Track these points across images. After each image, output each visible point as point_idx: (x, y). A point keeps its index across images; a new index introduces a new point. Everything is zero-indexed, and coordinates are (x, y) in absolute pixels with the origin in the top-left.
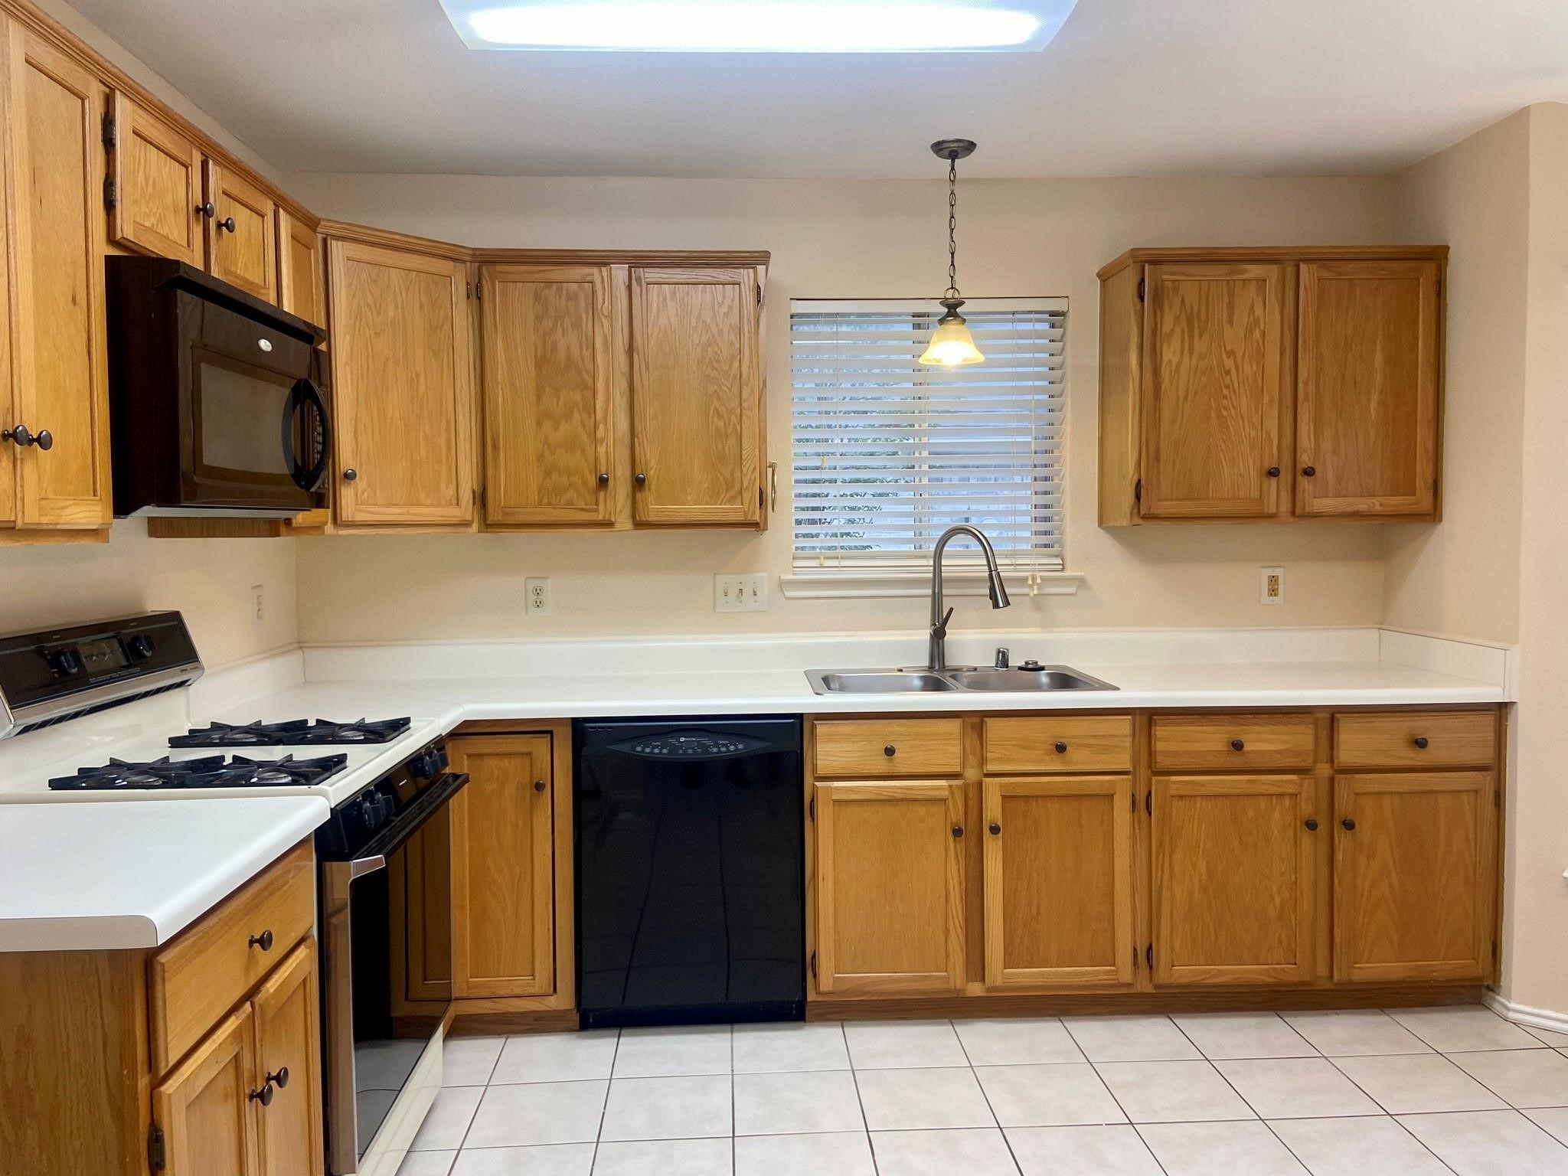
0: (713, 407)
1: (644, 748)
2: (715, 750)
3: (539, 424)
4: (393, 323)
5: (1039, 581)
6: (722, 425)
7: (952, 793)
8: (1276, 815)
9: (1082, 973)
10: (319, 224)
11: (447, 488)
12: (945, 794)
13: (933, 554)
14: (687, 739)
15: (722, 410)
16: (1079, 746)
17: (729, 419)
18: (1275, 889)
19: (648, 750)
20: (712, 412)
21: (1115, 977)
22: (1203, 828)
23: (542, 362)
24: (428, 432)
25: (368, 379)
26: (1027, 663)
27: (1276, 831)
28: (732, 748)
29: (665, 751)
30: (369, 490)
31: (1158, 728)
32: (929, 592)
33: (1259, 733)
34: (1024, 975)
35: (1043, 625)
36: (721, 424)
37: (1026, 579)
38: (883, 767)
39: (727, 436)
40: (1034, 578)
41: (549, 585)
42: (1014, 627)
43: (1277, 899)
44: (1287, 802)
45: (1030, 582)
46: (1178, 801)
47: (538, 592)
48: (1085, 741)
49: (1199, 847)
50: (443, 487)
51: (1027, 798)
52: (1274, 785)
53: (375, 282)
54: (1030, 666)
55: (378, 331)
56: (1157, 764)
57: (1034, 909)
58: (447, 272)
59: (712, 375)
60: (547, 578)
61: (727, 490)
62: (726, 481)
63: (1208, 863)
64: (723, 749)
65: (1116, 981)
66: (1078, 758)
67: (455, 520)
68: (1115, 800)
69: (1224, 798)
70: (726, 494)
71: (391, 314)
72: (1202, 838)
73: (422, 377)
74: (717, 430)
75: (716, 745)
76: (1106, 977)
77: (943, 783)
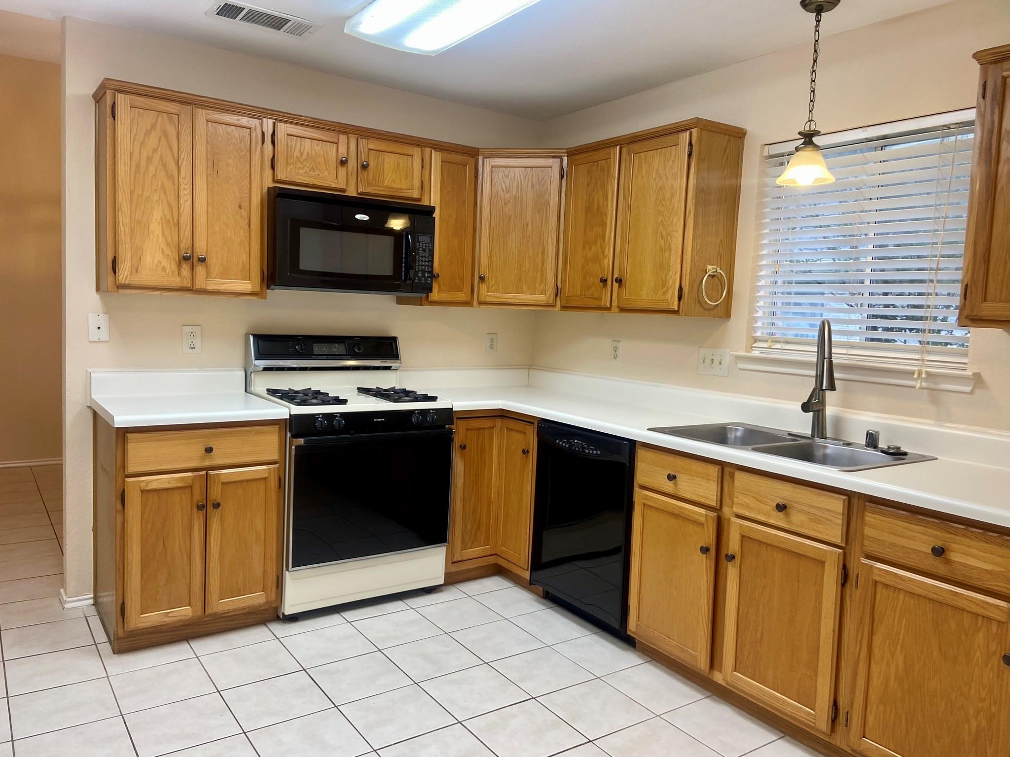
0: (659, 232)
1: (559, 441)
2: (587, 451)
3: (584, 248)
4: (515, 197)
5: (924, 376)
6: (664, 242)
7: (707, 520)
8: (981, 637)
9: (788, 703)
10: (478, 152)
11: (540, 285)
12: (703, 519)
13: (817, 342)
14: (578, 442)
15: (664, 233)
16: (801, 511)
17: (667, 239)
18: (971, 711)
19: (561, 443)
20: (659, 235)
21: (814, 721)
22: (904, 622)
23: (588, 210)
24: (531, 254)
25: (499, 227)
26: (889, 448)
27: (978, 653)
28: (595, 452)
29: (567, 446)
30: (496, 285)
31: (867, 514)
32: (814, 373)
33: (969, 546)
34: (746, 682)
35: (939, 419)
36: (662, 243)
37: (913, 373)
38: (670, 489)
39: (665, 251)
40: (920, 373)
41: (620, 345)
42: (909, 415)
43: (974, 724)
44: (994, 627)
45: (916, 376)
46: (882, 588)
47: (616, 349)
48: (806, 509)
49: (899, 639)
50: (537, 285)
51: (760, 542)
52: (978, 605)
53: (507, 176)
54: (891, 451)
55: (507, 202)
56: (864, 547)
57: (759, 634)
58: (550, 165)
59: (660, 210)
60: (620, 341)
61: (662, 288)
62: (662, 281)
63: (905, 657)
64: (591, 452)
65: (813, 725)
66: (797, 520)
67: (543, 303)
68: (825, 567)
69: (927, 601)
70: (662, 290)
71: (514, 193)
72: (903, 631)
73: (530, 226)
74: (661, 246)
75: (588, 449)
76: (805, 716)
77: (702, 511)
